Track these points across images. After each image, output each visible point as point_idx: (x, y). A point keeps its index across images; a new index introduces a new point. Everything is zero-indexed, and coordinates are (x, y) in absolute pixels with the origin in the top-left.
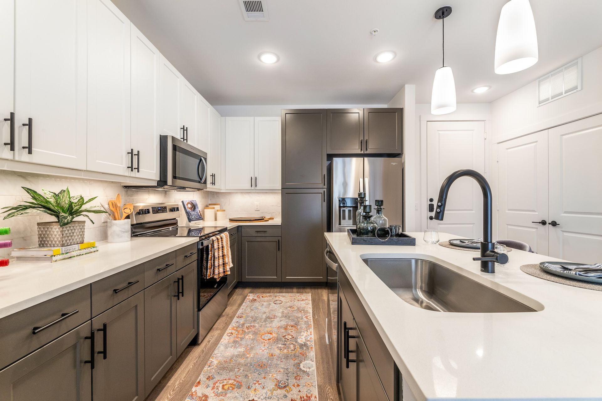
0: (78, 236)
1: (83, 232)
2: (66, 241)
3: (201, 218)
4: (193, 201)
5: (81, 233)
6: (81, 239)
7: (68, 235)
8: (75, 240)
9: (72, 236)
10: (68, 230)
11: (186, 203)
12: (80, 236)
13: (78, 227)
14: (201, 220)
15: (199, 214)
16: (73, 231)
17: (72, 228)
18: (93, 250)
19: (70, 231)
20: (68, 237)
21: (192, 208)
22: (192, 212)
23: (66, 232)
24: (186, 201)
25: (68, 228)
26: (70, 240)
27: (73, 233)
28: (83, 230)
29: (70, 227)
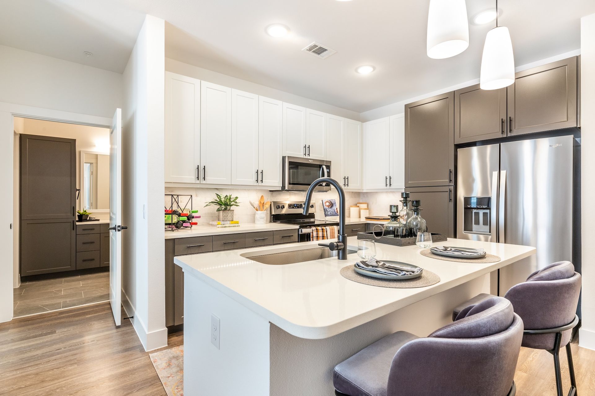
0: (230, 217)
1: (232, 215)
2: (224, 219)
3: (337, 214)
4: (332, 200)
5: (232, 216)
6: (232, 219)
7: (225, 216)
8: (228, 219)
9: (227, 217)
10: (225, 214)
11: (325, 202)
12: (231, 217)
13: (230, 213)
14: (337, 216)
15: (336, 211)
16: (228, 214)
17: (227, 213)
18: (237, 225)
19: (226, 214)
20: (225, 217)
21: (329, 206)
22: (329, 209)
23: (224, 215)
24: (325, 200)
25: (225, 213)
26: (226, 219)
27: (228, 215)
28: (232, 214)
29: (226, 212)
